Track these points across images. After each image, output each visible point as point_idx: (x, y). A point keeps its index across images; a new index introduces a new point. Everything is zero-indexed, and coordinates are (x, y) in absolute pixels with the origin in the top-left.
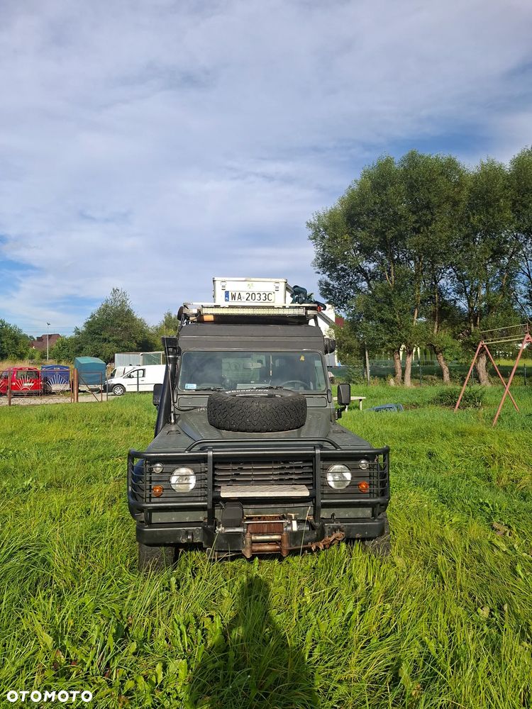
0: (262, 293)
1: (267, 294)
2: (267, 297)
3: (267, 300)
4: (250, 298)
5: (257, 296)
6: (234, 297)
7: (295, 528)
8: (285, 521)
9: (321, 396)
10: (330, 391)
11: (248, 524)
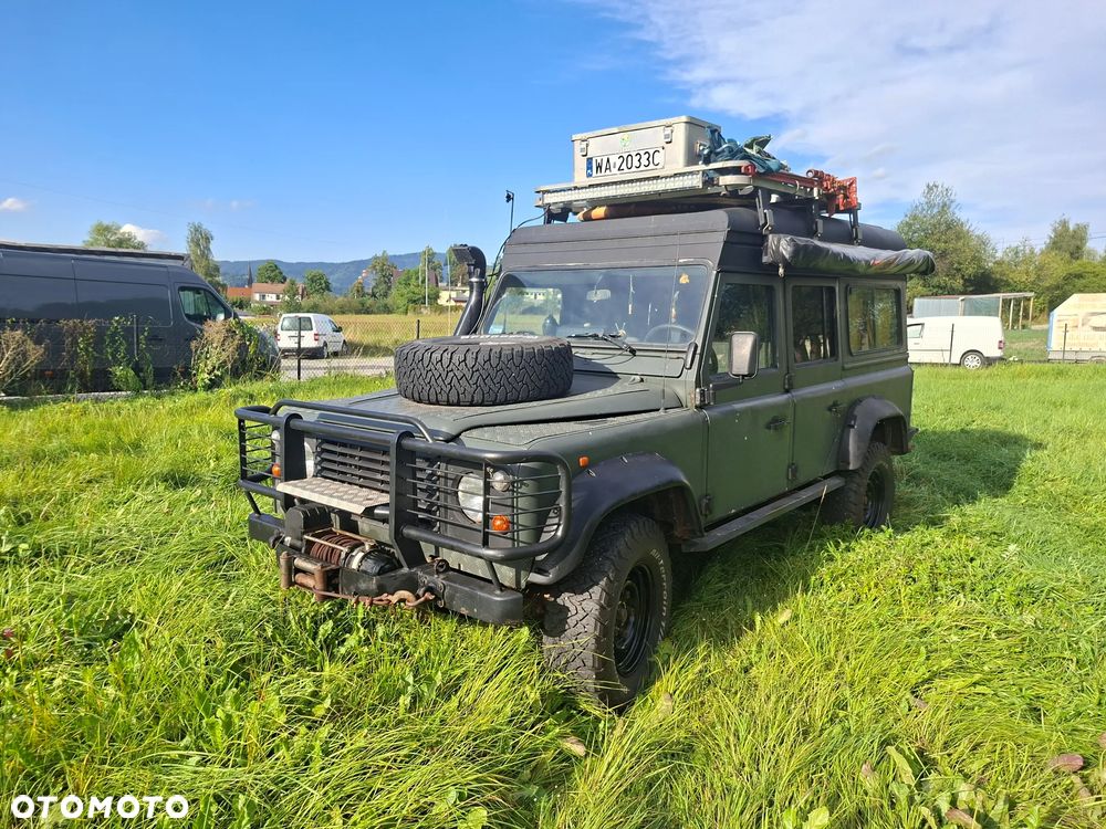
0: (642, 153)
1: (651, 152)
2: (650, 157)
3: (651, 166)
4: (624, 166)
5: (636, 159)
6: (599, 167)
7: (354, 565)
8: (345, 550)
9: (676, 355)
10: (696, 347)
11: (308, 541)
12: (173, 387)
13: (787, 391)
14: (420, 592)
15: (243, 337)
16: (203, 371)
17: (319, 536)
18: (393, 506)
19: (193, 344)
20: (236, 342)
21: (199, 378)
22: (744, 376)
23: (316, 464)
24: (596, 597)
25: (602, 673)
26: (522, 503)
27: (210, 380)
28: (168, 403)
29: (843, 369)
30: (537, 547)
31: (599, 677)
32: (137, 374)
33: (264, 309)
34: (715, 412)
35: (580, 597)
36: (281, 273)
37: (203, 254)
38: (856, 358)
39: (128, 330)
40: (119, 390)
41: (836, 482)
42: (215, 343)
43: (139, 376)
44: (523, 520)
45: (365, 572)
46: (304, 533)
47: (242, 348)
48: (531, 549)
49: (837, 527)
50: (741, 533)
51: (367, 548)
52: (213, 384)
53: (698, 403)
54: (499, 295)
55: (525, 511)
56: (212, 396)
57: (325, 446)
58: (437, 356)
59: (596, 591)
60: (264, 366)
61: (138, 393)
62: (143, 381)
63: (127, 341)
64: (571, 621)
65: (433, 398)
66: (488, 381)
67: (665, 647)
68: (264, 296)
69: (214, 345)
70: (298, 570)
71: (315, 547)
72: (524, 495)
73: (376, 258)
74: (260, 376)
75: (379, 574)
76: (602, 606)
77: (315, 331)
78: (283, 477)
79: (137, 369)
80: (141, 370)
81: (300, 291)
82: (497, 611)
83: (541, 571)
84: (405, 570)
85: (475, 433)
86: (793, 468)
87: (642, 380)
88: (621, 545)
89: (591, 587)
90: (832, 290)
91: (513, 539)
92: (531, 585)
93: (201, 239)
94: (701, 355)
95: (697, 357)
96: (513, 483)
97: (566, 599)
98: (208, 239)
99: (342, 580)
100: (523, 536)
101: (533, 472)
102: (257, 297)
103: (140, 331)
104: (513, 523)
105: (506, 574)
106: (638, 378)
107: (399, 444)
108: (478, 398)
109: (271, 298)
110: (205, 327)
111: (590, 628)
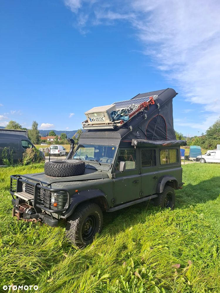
7: (26, 212)
8: (25, 209)
9: (108, 166)
10: (112, 164)
11: (19, 206)
12: (18, 164)
13: (140, 174)
14: (38, 219)
15: (36, 152)
16: (25, 161)
17: (21, 205)
18: (34, 199)
19: (24, 154)
20: (34, 154)
21: (24, 162)
22: (122, 171)
23: (25, 189)
24: (77, 222)
25: (77, 239)
26: (60, 200)
27: (27, 163)
28: (15, 169)
29: (158, 169)
30: (63, 210)
31: (76, 240)
32: (9, 161)
33: (50, 142)
34: (116, 180)
35: (73, 221)
36: (55, 134)
37: (35, 129)
38: (162, 166)
39: (8, 150)
40: (4, 165)
41: (155, 196)
42: (29, 154)
43: (10, 161)
44: (60, 204)
45: (28, 214)
46: (19, 204)
47: (35, 155)
48: (61, 210)
49: (157, 207)
50: (123, 208)
51: (30, 208)
52: (28, 164)
53: (112, 177)
54: (77, 149)
55: (61, 202)
56: (27, 167)
57: (27, 185)
58: (51, 166)
59: (77, 220)
60: (41, 159)
61: (9, 166)
62: (11, 163)
63: (7, 153)
64: (71, 227)
65: (54, 175)
66: (61, 172)
67: (97, 234)
68: (50, 139)
69: (28, 154)
70: (16, 213)
71: (20, 208)
72: (60, 198)
73: (79, 130)
74: (39, 162)
75: (31, 214)
76: (78, 224)
77: (58, 150)
78: (16, 191)
79: (9, 160)
80: (10, 160)
81: (59, 138)
82: (52, 224)
83: (64, 216)
84: (37, 214)
85: (54, 184)
86: (141, 192)
87: (101, 171)
88: (85, 210)
89: (76, 219)
90: (155, 150)
91: (58, 208)
92: (61, 219)
93: (35, 125)
94: (113, 166)
95: (112, 167)
96: (58, 196)
97: (71, 222)
98: (37, 125)
99: (24, 215)
100: (60, 207)
101: (63, 193)
102: (48, 139)
103: (11, 150)
104: (58, 204)
105: (56, 215)
106: (100, 171)
107: (36, 186)
108: (64, 175)
109: (52, 140)
110: (27, 150)
111: (75, 229)
